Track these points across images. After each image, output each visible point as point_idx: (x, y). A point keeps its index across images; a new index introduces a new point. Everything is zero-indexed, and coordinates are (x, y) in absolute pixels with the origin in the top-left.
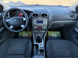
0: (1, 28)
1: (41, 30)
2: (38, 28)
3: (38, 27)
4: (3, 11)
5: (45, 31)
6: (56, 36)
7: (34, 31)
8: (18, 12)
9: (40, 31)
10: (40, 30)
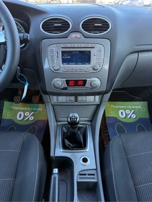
1: (82, 95)
2: (71, 83)
3: (68, 82)
5: (97, 97)
6: (134, 116)
7: (54, 99)
9: (80, 98)
10: (76, 95)
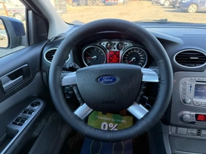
0: (33, 105)
4: (47, 39)
8: (104, 44)
